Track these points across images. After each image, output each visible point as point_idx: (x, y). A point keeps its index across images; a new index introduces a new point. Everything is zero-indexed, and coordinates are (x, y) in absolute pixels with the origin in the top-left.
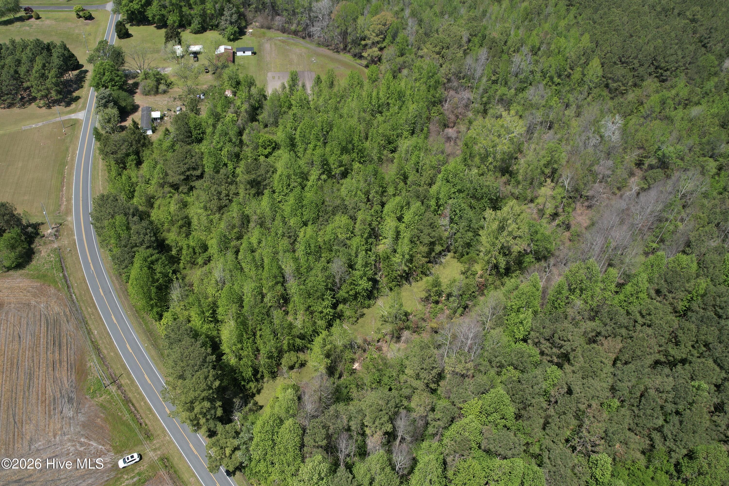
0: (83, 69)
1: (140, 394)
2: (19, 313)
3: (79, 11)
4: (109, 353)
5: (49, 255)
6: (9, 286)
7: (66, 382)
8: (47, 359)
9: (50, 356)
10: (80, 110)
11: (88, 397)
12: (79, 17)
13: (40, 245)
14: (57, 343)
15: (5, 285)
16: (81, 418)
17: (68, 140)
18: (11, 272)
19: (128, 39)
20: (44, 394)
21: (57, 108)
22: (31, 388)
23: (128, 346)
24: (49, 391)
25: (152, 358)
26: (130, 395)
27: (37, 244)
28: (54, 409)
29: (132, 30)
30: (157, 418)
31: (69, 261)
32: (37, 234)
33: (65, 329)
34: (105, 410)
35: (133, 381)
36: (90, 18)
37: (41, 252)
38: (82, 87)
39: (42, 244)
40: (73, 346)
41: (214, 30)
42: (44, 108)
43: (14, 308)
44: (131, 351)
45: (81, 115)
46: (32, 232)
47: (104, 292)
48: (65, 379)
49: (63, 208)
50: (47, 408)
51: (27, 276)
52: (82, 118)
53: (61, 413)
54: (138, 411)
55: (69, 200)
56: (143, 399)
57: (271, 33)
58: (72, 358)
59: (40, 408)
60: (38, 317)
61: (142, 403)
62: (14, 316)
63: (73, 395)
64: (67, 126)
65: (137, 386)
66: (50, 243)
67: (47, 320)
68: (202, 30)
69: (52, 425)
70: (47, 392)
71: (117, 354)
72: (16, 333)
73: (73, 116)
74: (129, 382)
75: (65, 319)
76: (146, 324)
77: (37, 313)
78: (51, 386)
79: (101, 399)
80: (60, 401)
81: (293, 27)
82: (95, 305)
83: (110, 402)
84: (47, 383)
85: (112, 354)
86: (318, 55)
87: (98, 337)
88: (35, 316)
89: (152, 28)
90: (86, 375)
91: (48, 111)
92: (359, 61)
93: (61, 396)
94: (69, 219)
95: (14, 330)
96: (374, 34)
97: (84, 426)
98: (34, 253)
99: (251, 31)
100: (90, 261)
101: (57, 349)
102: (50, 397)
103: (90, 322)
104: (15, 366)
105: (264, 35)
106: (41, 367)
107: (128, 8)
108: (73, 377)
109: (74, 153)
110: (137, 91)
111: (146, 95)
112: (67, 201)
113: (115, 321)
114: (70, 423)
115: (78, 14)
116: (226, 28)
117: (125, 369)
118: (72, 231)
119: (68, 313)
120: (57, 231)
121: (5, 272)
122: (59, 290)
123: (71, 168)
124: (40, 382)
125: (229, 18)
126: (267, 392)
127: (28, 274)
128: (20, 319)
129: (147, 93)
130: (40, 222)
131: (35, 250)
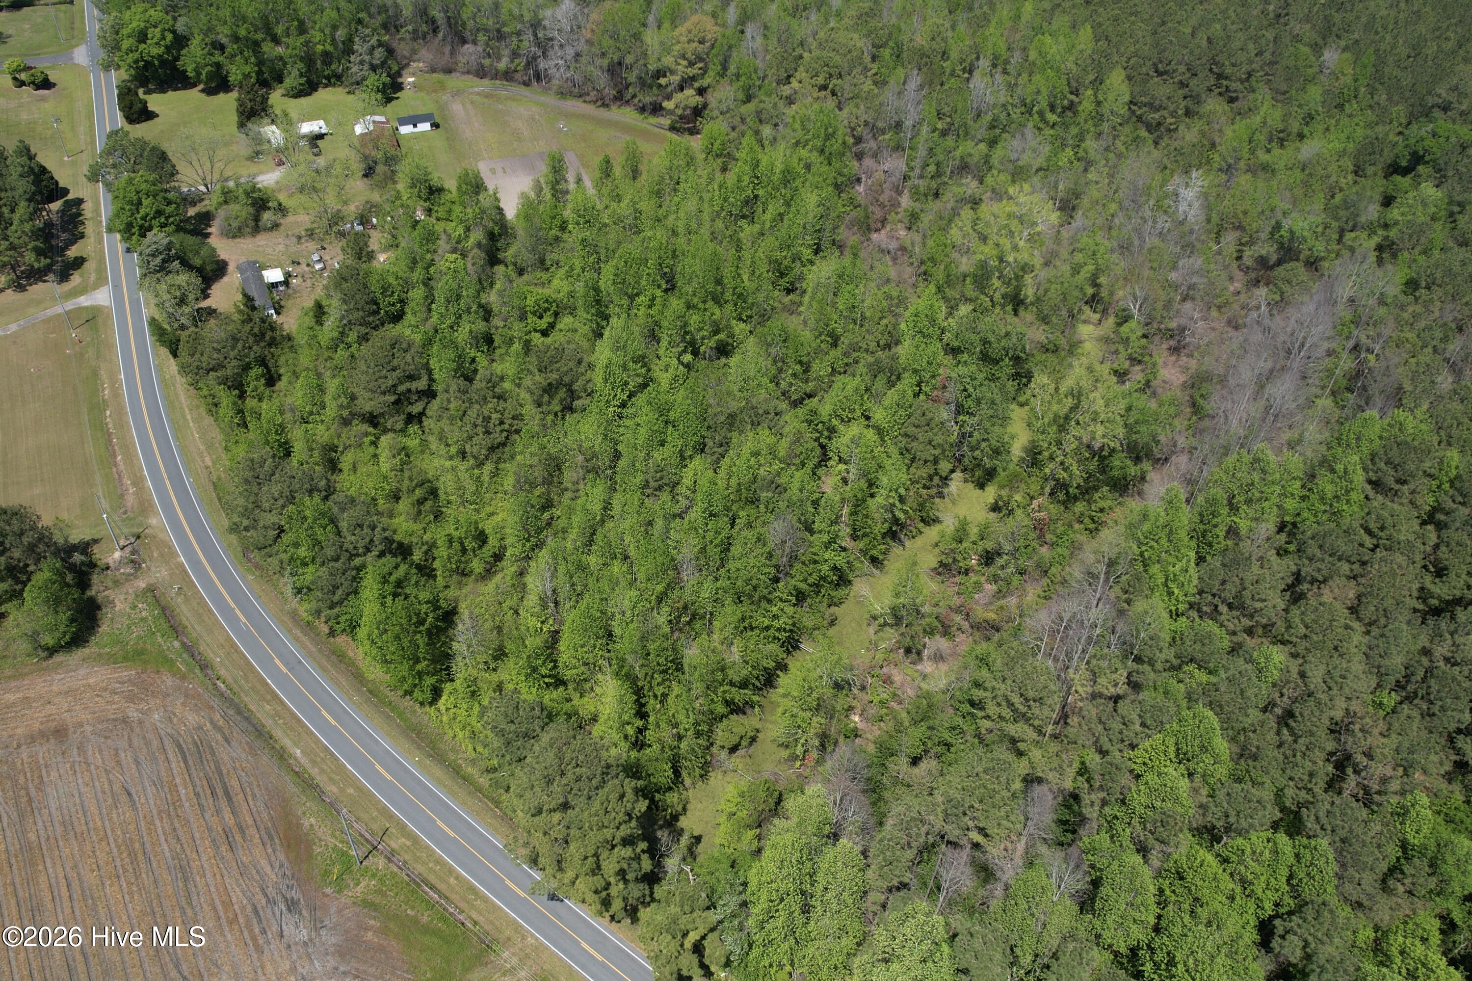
0: (70, 196)
1: (439, 861)
2: (109, 742)
3: (19, 71)
4: (342, 790)
5: (135, 607)
6: (65, 688)
7: (268, 869)
8: (210, 830)
9: (214, 821)
10: (97, 286)
11: (328, 891)
12: (22, 84)
13: (107, 588)
14: (220, 792)
15: (55, 688)
16: (330, 939)
17: (90, 353)
18: (59, 658)
19: (150, 123)
20: (228, 904)
21: (37, 289)
22: (195, 898)
23: (378, 767)
24: (237, 895)
25: (439, 782)
26: (420, 868)
27: (98, 588)
28: (264, 932)
29: (155, 102)
30: (493, 903)
31: (185, 613)
32: (93, 565)
33: (226, 758)
34: (376, 910)
35: (415, 840)
36: (46, 84)
37: (113, 602)
38: (82, 236)
39: (110, 584)
40: (256, 790)
41: (334, 85)
42: (9, 291)
43: (93, 733)
44: (389, 777)
45: (102, 297)
46: (83, 563)
47: (286, 664)
48: (264, 863)
49: (131, 500)
50: (246, 934)
51: (100, 659)
52: (106, 303)
53: (282, 936)
54: (447, 898)
55: (138, 482)
56: (451, 870)
57: (455, 81)
58: (265, 815)
59: (229, 937)
60: (155, 743)
61: (452, 880)
62: (101, 751)
63: (295, 894)
64: (76, 323)
65: (428, 847)
66: (127, 580)
67: (179, 746)
68: (308, 88)
69: (269, 967)
70: (234, 900)
71: (361, 789)
72: (116, 787)
73: (84, 301)
74: (408, 843)
75: (219, 737)
76: (401, 715)
77: (150, 736)
78: (239, 885)
79: (359, 889)
80: (269, 911)
81: (502, 65)
82: (277, 695)
83: (379, 892)
84: (227, 881)
85: (351, 791)
86: (568, 116)
87: (304, 761)
88: (148, 743)
89: (194, 95)
90: (309, 845)
91: (19, 296)
92: (653, 120)
93: (268, 901)
94: (153, 521)
95: (110, 782)
96: (685, 63)
97: (341, 953)
98: (99, 608)
99: (411, 80)
100: (233, 605)
101: (223, 803)
102: (243, 908)
103: (278, 733)
104: (141, 857)
105: (442, 87)
106: (201, 849)
107: (137, 55)
108: (282, 857)
109: (114, 380)
110: (209, 230)
111: (234, 237)
112: (134, 484)
113: (333, 722)
114: (309, 955)
115: (15, 79)
116: (364, 79)
117: (391, 816)
118: (171, 547)
119: (221, 723)
120: (133, 553)
121: (46, 659)
122: (183, 678)
123: (120, 411)
124: (210, 881)
125: (367, 58)
126: (699, 806)
127: (100, 655)
128: (117, 755)
129: (234, 233)
130: (88, 538)
131: (100, 599)
